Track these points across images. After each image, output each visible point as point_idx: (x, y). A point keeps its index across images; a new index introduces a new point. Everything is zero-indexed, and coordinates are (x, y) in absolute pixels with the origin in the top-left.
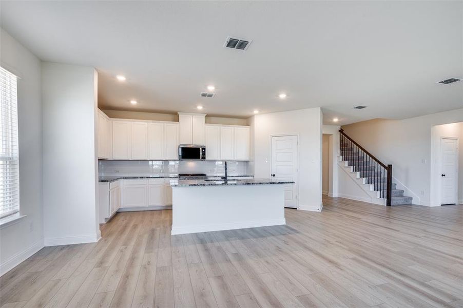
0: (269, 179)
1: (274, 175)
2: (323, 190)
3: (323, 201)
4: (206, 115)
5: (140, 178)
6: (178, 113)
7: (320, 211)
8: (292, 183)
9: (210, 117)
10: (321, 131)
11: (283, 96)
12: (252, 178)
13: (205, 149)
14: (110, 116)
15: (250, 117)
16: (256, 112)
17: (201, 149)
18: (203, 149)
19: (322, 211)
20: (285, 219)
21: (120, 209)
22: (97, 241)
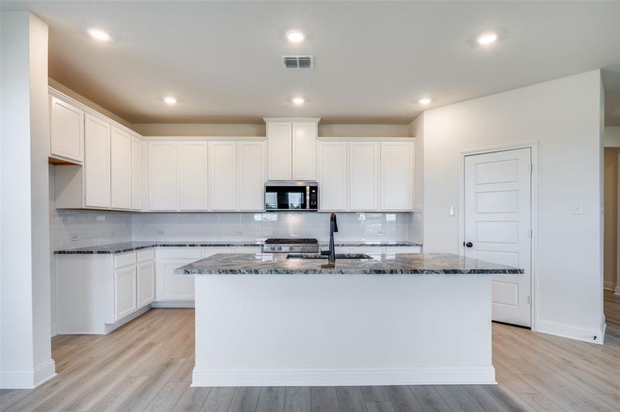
0: (457, 257)
1: (470, 245)
2: (604, 280)
3: (607, 311)
4: (319, 119)
5: (190, 245)
6: (265, 119)
7: (600, 341)
8: (515, 271)
9: (327, 125)
10: (602, 142)
11: (487, 40)
12: (416, 250)
13: (316, 188)
14: (144, 133)
15: (415, 118)
16: (425, 102)
17: (308, 188)
18: (311, 188)
19: (606, 340)
20: (492, 369)
21: (154, 302)
22: (33, 387)
